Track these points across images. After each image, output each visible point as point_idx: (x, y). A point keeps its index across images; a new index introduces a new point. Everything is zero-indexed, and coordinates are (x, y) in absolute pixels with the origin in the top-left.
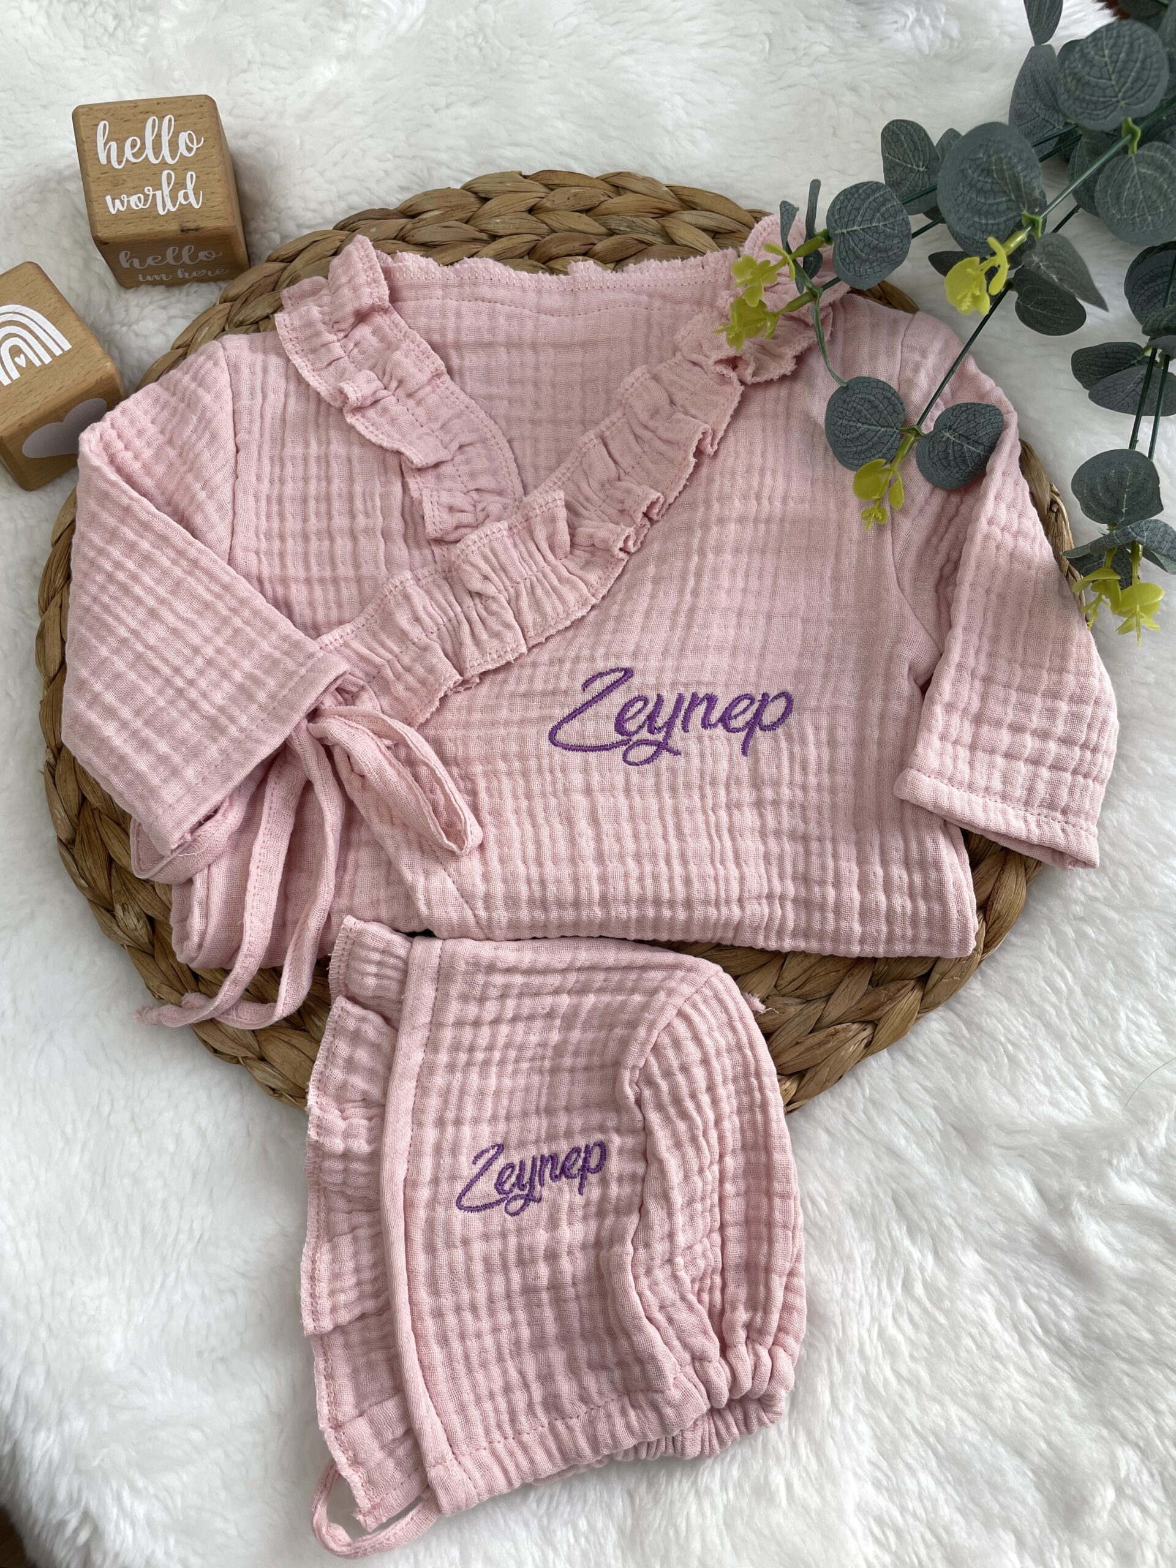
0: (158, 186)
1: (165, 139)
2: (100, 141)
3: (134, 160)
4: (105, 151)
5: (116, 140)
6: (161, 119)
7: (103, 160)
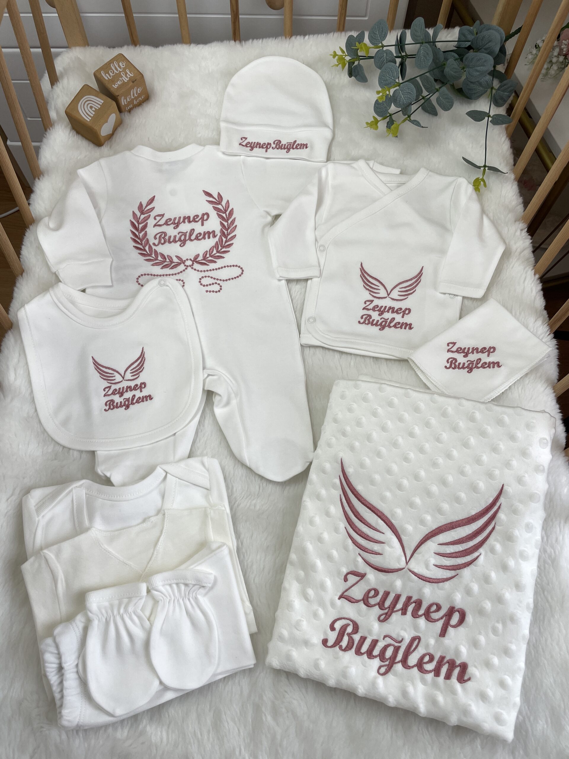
0: (122, 77)
1: (117, 66)
2: (104, 75)
3: (113, 75)
4: (106, 77)
5: (107, 73)
6: (113, 63)
7: (107, 79)
